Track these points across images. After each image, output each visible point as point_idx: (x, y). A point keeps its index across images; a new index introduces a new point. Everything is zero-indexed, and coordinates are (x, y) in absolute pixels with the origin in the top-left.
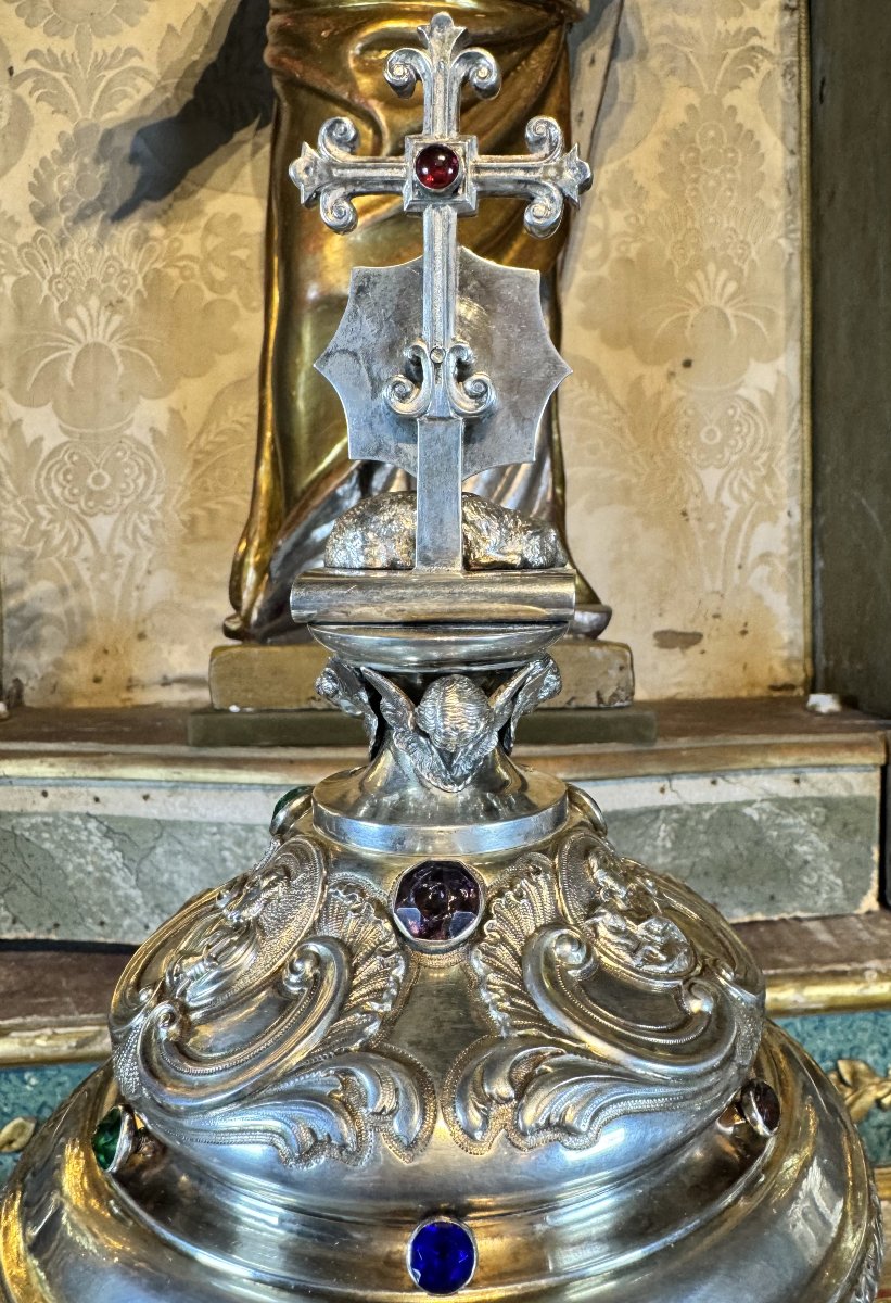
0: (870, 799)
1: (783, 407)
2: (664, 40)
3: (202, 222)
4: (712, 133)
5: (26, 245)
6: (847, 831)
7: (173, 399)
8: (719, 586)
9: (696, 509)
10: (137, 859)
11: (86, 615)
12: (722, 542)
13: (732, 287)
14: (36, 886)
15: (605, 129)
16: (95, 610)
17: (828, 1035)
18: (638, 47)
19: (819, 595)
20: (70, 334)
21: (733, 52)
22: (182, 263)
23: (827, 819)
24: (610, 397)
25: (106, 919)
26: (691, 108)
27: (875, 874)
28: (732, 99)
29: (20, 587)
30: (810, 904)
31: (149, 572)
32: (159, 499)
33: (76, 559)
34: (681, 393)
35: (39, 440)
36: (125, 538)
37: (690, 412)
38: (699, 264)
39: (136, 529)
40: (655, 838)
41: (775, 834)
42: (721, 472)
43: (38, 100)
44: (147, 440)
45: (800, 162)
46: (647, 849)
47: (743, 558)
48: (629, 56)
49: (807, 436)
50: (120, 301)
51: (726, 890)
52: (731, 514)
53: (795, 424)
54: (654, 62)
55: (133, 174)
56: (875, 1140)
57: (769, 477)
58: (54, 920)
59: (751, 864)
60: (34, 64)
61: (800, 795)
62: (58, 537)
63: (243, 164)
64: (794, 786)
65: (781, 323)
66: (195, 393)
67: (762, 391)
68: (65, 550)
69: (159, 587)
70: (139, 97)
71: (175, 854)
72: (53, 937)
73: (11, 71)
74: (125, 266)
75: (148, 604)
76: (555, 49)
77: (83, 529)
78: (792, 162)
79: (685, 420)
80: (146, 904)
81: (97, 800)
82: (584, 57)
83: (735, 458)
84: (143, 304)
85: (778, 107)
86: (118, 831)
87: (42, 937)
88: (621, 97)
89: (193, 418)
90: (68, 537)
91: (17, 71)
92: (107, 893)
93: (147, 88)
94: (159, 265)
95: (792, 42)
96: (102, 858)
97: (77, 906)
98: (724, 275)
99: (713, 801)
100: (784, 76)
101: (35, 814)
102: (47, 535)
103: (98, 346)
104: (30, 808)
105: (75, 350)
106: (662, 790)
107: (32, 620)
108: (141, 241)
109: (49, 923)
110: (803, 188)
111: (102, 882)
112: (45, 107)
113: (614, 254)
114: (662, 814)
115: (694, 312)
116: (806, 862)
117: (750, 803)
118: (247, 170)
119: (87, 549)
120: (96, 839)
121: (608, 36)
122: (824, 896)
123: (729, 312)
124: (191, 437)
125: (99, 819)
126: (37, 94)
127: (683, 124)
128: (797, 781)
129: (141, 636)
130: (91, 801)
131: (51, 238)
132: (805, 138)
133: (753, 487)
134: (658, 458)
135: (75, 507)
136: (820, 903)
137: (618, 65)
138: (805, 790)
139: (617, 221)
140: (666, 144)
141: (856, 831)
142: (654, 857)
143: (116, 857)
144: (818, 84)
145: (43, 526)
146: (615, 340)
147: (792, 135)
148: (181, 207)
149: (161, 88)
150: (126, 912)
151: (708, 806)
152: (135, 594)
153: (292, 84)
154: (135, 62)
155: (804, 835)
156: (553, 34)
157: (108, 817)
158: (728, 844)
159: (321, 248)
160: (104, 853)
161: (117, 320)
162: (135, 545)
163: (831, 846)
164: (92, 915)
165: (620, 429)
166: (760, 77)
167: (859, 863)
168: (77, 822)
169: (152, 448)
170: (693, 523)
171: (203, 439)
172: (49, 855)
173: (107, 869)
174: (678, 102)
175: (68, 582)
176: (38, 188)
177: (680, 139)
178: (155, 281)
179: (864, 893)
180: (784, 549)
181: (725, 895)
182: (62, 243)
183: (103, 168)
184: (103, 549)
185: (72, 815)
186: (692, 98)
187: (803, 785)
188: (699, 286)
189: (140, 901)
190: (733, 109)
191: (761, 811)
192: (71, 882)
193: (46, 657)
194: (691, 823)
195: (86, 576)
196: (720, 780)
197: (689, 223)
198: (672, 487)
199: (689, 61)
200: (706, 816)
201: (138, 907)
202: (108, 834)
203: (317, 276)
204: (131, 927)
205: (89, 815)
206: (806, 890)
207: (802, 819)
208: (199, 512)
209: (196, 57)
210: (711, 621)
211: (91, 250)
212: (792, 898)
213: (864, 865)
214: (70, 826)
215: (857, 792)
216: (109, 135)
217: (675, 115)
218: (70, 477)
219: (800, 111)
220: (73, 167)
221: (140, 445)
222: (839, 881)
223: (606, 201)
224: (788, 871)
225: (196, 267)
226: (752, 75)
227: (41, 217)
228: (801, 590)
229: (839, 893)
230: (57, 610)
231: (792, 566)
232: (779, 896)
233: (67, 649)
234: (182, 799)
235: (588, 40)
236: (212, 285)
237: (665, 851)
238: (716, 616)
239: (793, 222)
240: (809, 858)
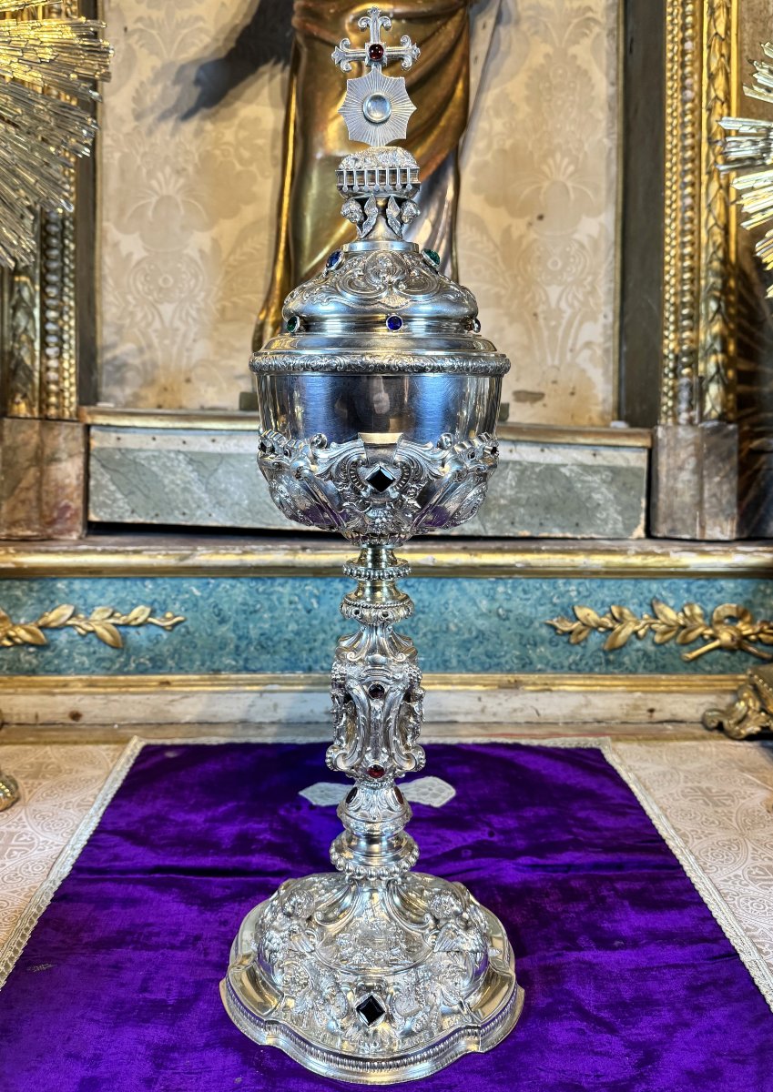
0: (641, 469)
1: (603, 246)
2: (531, 13)
3: (236, 121)
4: (560, 72)
5: (128, 134)
6: (625, 488)
7: (215, 232)
8: (556, 363)
9: (543, 312)
10: (207, 475)
11: (155, 365)
12: (560, 333)
13: (571, 168)
14: (146, 492)
15: (492, 67)
16: (160, 362)
17: (605, 591)
18: (514, 18)
19: (623, 368)
20: (151, 188)
21: (575, 21)
22: (224, 147)
23: (613, 480)
24: (490, 239)
25: (186, 511)
26: (547, 56)
27: (643, 516)
28: (573, 50)
29: (114, 346)
30: (601, 530)
31: (195, 341)
32: (203, 294)
33: (150, 330)
34: (535, 236)
35: (130, 255)
36: (180, 318)
37: (542, 249)
38: (550, 153)
39: (188, 314)
40: (505, 478)
41: (579, 485)
42: (561, 288)
43: (141, 46)
44: (196, 256)
45: (617, 90)
46: (501, 485)
47: (574, 344)
48: (509, 22)
49: (618, 265)
50: (184, 169)
51: (548, 516)
52: (567, 316)
53: (611, 258)
54: (524, 26)
55: (196, 92)
56: (635, 658)
57: (593, 292)
58: (156, 511)
59: (564, 503)
60: (140, 25)
61: (596, 463)
62: (139, 315)
63: (263, 87)
64: (592, 457)
65: (603, 193)
66: (228, 228)
67: (590, 236)
68: (143, 324)
69: (201, 350)
70: (201, 45)
71: (229, 472)
72: (155, 521)
73: (126, 29)
74: (188, 148)
75: (194, 361)
76: (462, 20)
77: (156, 313)
78: (612, 90)
79: (538, 254)
80: (211, 502)
81: (184, 442)
82: (479, 24)
83: (570, 279)
84: (198, 171)
85: (603, 55)
86: (195, 460)
87: (148, 521)
88: (503, 48)
89: (226, 246)
90: (145, 317)
91: (129, 29)
92: (188, 496)
93: (207, 40)
94: (209, 148)
95: (613, 15)
96: (186, 476)
97: (169, 504)
98: (566, 160)
99: (541, 461)
100: (608, 36)
101: (149, 450)
102: (132, 314)
103: (169, 197)
104: (145, 447)
105: (154, 199)
106: (511, 451)
107: (121, 367)
108: (199, 132)
109: (152, 514)
110: (619, 107)
111: (185, 490)
112: (145, 51)
113: (495, 147)
114: (511, 465)
115: (546, 184)
116: (599, 505)
117: (565, 465)
118: (265, 92)
119: (157, 325)
120: (183, 465)
121: (494, 11)
122: (610, 526)
123: (569, 184)
124: (224, 255)
125: (185, 454)
126: (140, 43)
127: (542, 66)
128: (595, 455)
129: (188, 381)
130: (181, 443)
131: (143, 130)
132: (621, 75)
133: (581, 297)
134: (519, 279)
135: (150, 298)
136: (607, 530)
137: (502, 30)
138: (599, 461)
139: (498, 125)
140: (530, 78)
141: (631, 488)
142: (504, 490)
143: (194, 475)
144: (629, 40)
145: (131, 308)
146: (493, 201)
147: (613, 73)
148: (224, 112)
149: (216, 40)
150: (199, 507)
151: (538, 464)
152: (185, 354)
153: (310, 38)
154: (201, 24)
155: (599, 488)
156: (461, 11)
157: (190, 452)
158: (550, 488)
159: (326, 128)
160: (187, 473)
161: (182, 181)
162: (186, 323)
163: (615, 496)
164: (178, 508)
165: (495, 260)
166: (592, 36)
167: (633, 508)
168: (172, 455)
169: (200, 262)
170: (541, 321)
171: (232, 258)
172: (155, 474)
173: (189, 482)
174: (540, 53)
175: (144, 344)
176: (137, 99)
177: (540, 74)
178: (206, 158)
179: (636, 526)
180: (601, 340)
181: (547, 519)
182: (150, 132)
183: (178, 88)
184: (167, 324)
185: (169, 451)
186: (548, 49)
187: (598, 458)
188: (550, 167)
189: (207, 500)
190: (575, 57)
191: (572, 471)
192: (167, 490)
193: (128, 391)
194: (528, 473)
195: (156, 341)
196: (546, 450)
197: (544, 128)
198: (528, 297)
199: (546, 27)
200: (537, 470)
201: (205, 504)
202: (191, 462)
203: (323, 144)
204: (201, 516)
205: (179, 451)
206: (599, 522)
207: (597, 478)
208: (227, 304)
209: (237, 21)
210: (550, 385)
211: (168, 138)
212: (591, 525)
213: (636, 509)
214: (168, 458)
215: (633, 464)
216: (182, 68)
217: (537, 59)
218: (148, 278)
219: (618, 58)
220: (159, 87)
221: (192, 260)
222: (620, 518)
223: (491, 113)
224: (588, 509)
225: (232, 150)
226: (586, 35)
227: (138, 116)
228: (612, 367)
229: (620, 526)
230: (136, 361)
231: (606, 351)
232: (582, 524)
233: (141, 386)
234: (235, 441)
235: (483, 13)
236: (241, 161)
237: (512, 488)
238: (555, 382)
239: (612, 128)
240: (601, 502)
